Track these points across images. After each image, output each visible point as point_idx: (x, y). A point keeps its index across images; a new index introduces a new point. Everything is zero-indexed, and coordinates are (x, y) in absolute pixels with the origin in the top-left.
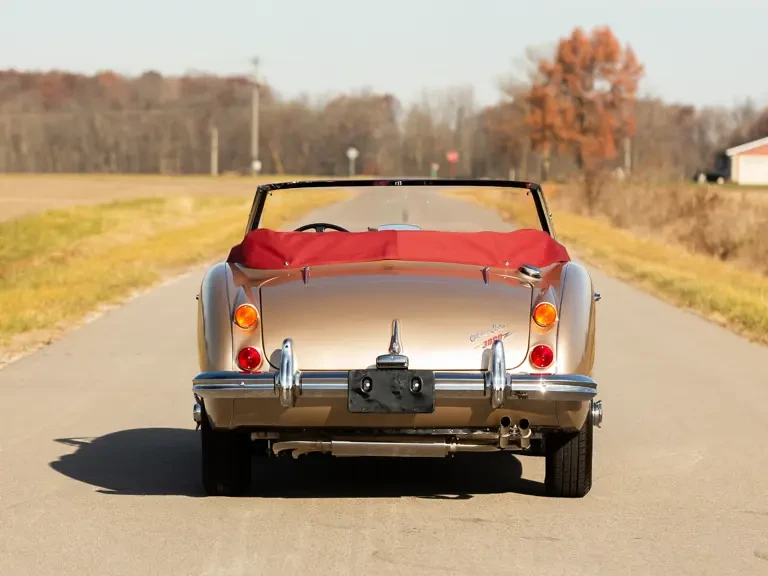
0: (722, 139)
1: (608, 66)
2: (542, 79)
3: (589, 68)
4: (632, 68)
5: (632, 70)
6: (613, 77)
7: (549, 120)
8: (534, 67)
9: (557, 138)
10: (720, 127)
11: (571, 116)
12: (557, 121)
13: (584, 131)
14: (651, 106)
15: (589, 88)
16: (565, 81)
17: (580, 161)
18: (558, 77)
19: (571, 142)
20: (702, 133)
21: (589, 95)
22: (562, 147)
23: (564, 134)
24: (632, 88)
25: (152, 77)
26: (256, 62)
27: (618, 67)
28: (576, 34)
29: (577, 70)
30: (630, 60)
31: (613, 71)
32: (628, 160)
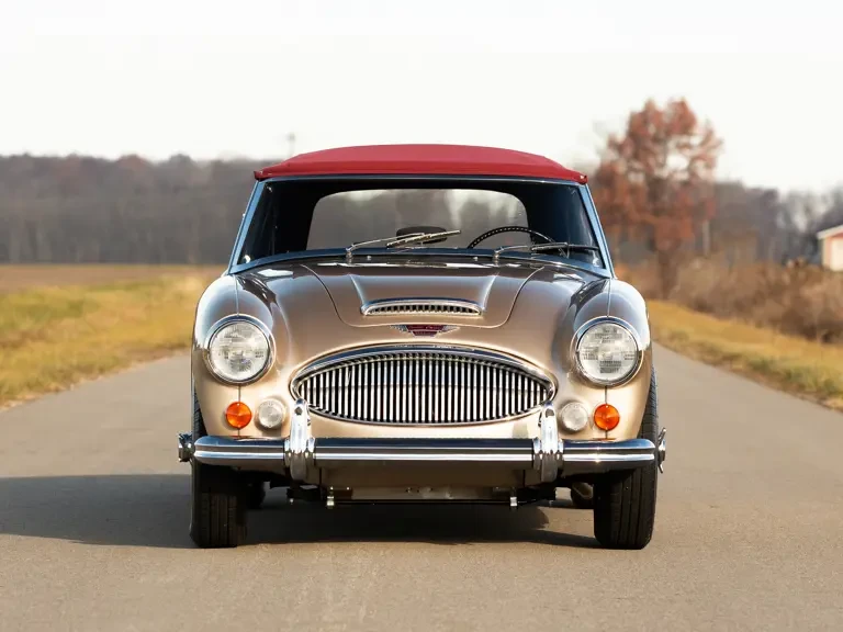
0: (811, 224)
1: (684, 140)
2: (613, 155)
3: (662, 139)
5: (711, 143)
6: (688, 152)
7: (617, 201)
8: (602, 143)
9: (626, 220)
10: (808, 210)
11: (643, 197)
12: (628, 201)
13: (657, 212)
14: (733, 189)
15: (662, 165)
16: (636, 155)
17: (652, 245)
18: (629, 151)
19: (644, 225)
20: (788, 218)
21: (664, 173)
22: (632, 230)
23: (636, 216)
24: (710, 165)
27: (695, 140)
28: (649, 106)
29: (649, 144)
30: (709, 135)
31: (688, 146)
32: (706, 246)
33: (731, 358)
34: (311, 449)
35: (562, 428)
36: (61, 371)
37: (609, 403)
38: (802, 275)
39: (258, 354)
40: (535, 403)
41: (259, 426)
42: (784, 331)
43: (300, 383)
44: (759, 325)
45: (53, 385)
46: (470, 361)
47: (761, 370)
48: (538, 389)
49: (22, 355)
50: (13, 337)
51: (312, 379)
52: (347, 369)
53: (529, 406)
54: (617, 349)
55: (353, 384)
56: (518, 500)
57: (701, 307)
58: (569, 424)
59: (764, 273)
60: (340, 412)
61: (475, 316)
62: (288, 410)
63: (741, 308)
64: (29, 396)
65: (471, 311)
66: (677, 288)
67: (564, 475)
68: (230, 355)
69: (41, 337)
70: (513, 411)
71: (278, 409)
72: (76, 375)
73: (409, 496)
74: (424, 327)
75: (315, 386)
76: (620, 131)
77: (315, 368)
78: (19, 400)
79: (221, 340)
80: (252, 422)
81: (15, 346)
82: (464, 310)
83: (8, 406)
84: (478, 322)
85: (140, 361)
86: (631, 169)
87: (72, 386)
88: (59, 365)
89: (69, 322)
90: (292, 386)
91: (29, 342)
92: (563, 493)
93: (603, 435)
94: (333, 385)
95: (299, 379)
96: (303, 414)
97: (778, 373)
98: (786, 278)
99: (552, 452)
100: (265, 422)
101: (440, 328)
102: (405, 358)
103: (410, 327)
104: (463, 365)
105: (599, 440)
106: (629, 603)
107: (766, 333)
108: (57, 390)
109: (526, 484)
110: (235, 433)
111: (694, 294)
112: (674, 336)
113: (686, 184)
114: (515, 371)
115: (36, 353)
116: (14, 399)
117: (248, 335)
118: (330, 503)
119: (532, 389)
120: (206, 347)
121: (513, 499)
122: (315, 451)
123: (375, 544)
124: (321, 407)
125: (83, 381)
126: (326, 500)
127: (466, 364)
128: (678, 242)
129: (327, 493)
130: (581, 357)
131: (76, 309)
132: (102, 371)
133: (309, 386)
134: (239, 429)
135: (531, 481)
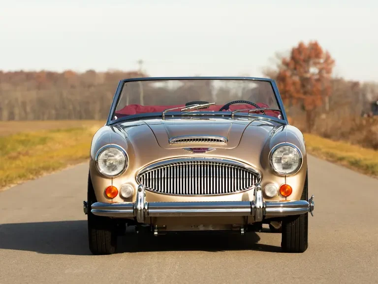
0: (374, 97)
1: (317, 60)
2: (284, 67)
3: (307, 61)
4: (329, 61)
6: (319, 66)
7: (287, 89)
8: (280, 62)
9: (291, 97)
10: (373, 91)
11: (298, 86)
12: (292, 89)
13: (305, 93)
14: (339, 81)
15: (307, 72)
16: (295, 69)
17: (303, 108)
18: (292, 66)
19: (299, 99)
20: (364, 95)
21: (308, 75)
22: (294, 101)
23: (296, 95)
24: (329, 71)
25: (91, 73)
26: (140, 62)
27: (322, 61)
28: (301, 45)
29: (301, 63)
30: (328, 58)
31: (319, 63)
32: (328, 108)
33: (341, 159)
34: (146, 208)
35: (264, 195)
36: (35, 170)
37: (287, 184)
38: (371, 120)
39: (120, 162)
40: (252, 184)
41: (121, 197)
42: (364, 147)
43: (141, 176)
44: (352, 144)
45: (31, 176)
46: (221, 165)
47: (355, 164)
48: (253, 178)
49: (18, 162)
50: (14, 154)
51: (146, 174)
52: (163, 169)
53: (249, 186)
54: (290, 158)
55: (166, 177)
56: (244, 230)
57: (326, 136)
58: (268, 194)
59: (354, 120)
60: (160, 190)
61: (223, 144)
62: (135, 189)
63: (344, 136)
64: (20, 182)
65: (221, 141)
66: (315, 127)
67: (266, 218)
68: (108, 164)
69: (27, 154)
70: (242, 188)
71: (130, 188)
72: (42, 172)
73: (193, 229)
74: (199, 149)
75: (148, 178)
76: (287, 56)
77: (148, 169)
78: (15, 184)
79: (103, 156)
80: (118, 195)
81: (15, 158)
82: (218, 140)
83: (9, 186)
84: (224, 146)
85: (71, 164)
86: (293, 74)
87: (40, 177)
88: (34, 167)
89: (40, 147)
90: (137, 178)
91: (21, 157)
92: (266, 226)
93: (284, 199)
94: (156, 177)
95: (140, 174)
96: (142, 191)
97: (363, 166)
98: (364, 122)
99: (260, 207)
100: (124, 195)
101: (207, 149)
102: (190, 164)
103: (192, 149)
104: (218, 166)
105: (283, 201)
106: (298, 280)
107: (356, 147)
108: (33, 179)
109: (248, 223)
110: (110, 200)
111: (323, 130)
112: (314, 149)
113: (318, 80)
114: (242, 169)
115: (24, 161)
116: (13, 183)
117: (115, 154)
118: (156, 233)
119: (251, 177)
120: (96, 160)
121: (242, 229)
122: (148, 208)
123: (177, 252)
124: (151, 188)
125: (45, 174)
126: (154, 232)
127: (219, 166)
128: (315, 107)
129: (154, 228)
130: (273, 162)
131: (43, 141)
132: (54, 169)
133: (145, 178)
134: (112, 199)
135: (251, 221)
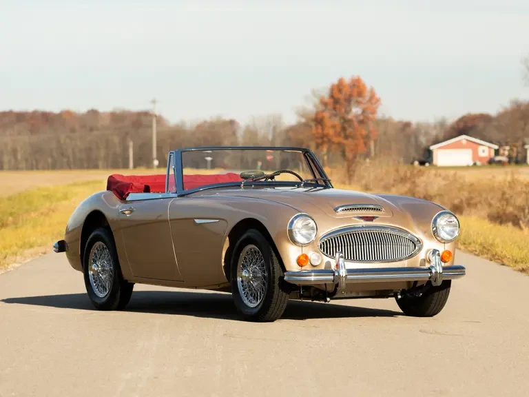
0: (428, 141)
1: (360, 99)
2: (321, 107)
3: (348, 100)
5: (374, 101)
6: (362, 106)
7: (326, 132)
8: (317, 101)
9: (330, 142)
10: (426, 134)
11: (338, 128)
12: (331, 132)
13: (346, 137)
14: (386, 122)
15: (349, 112)
16: (335, 108)
17: (344, 155)
18: (331, 106)
19: (339, 144)
20: (417, 138)
21: (350, 116)
22: (334, 147)
23: (336, 140)
24: (374, 111)
25: (93, 113)
26: (154, 102)
27: (365, 100)
28: (341, 82)
29: (342, 102)
30: (372, 96)
31: (362, 103)
32: (373, 154)
37: (447, 250)
41: (311, 265)
52: (339, 238)
59: (397, 171)
62: (322, 257)
65: (380, 209)
74: (367, 217)
75: (328, 245)
76: (325, 94)
80: (309, 263)
82: (377, 209)
86: (332, 115)
99: (440, 272)
100: (313, 263)
101: (374, 218)
110: (300, 268)
113: (362, 122)
121: (399, 294)
134: (302, 266)
